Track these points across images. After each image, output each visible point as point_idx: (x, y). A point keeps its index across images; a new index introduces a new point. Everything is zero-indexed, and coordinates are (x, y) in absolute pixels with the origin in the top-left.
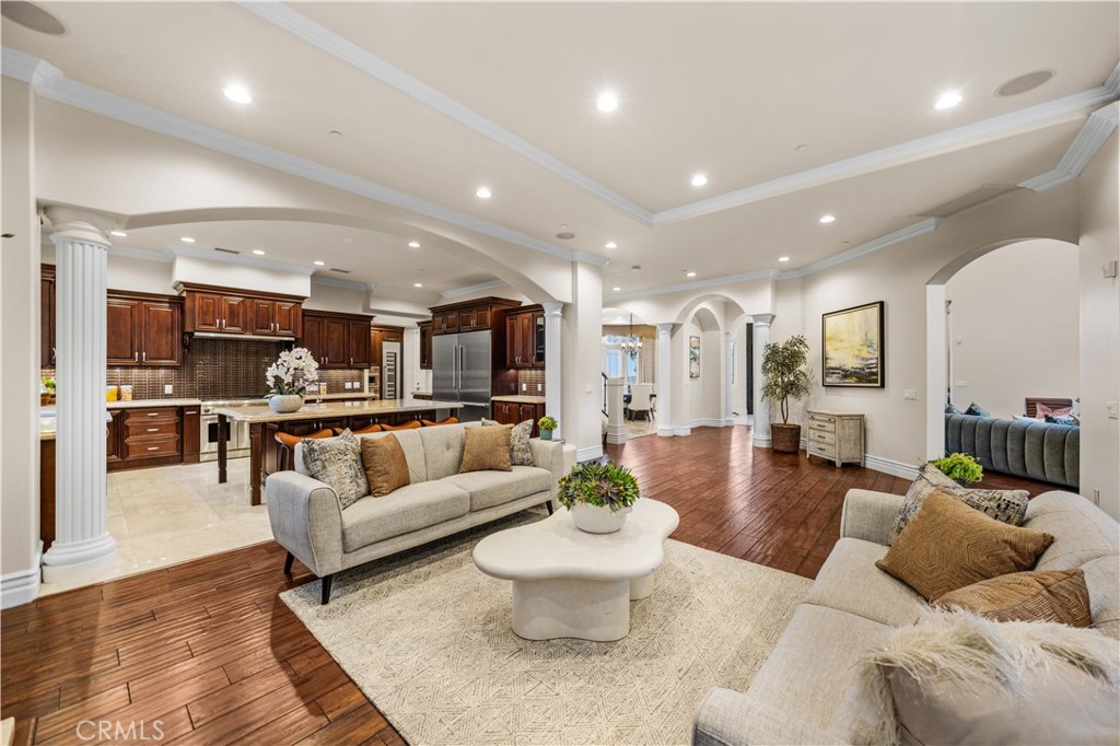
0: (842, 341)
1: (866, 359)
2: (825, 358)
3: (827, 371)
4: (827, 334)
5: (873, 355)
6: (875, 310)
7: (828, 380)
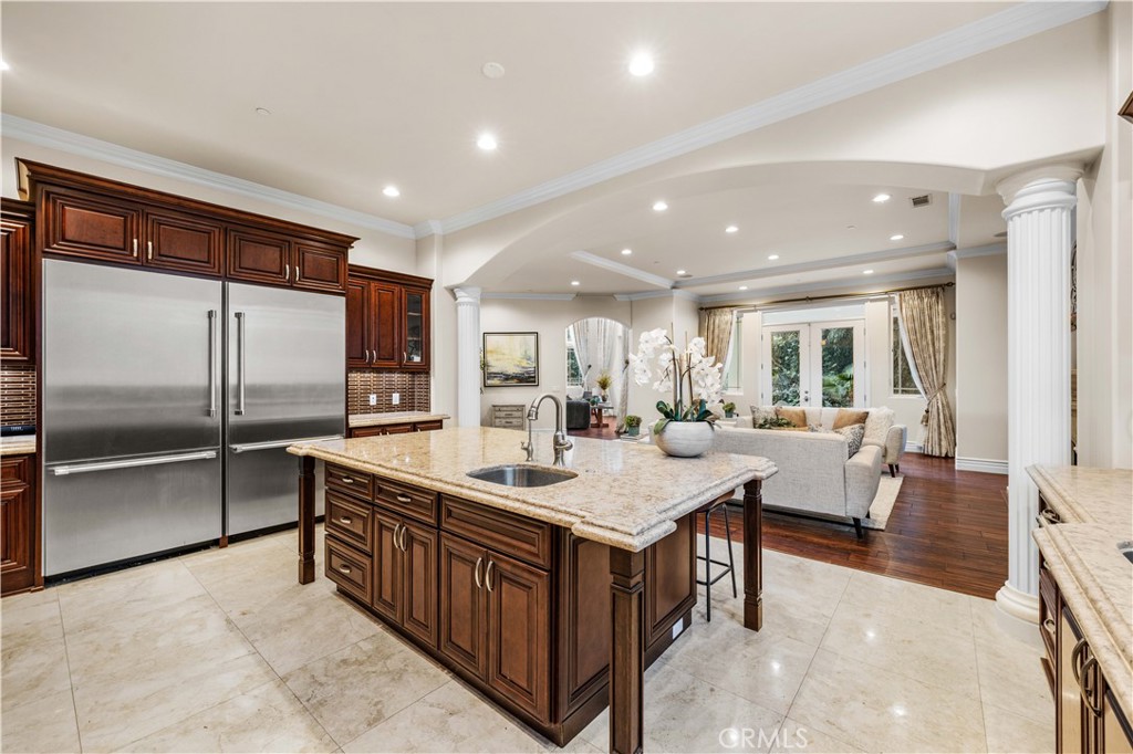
0: (503, 354)
1: (526, 368)
2: (485, 366)
3: (488, 375)
4: (489, 347)
5: (531, 366)
6: (533, 337)
7: (489, 382)
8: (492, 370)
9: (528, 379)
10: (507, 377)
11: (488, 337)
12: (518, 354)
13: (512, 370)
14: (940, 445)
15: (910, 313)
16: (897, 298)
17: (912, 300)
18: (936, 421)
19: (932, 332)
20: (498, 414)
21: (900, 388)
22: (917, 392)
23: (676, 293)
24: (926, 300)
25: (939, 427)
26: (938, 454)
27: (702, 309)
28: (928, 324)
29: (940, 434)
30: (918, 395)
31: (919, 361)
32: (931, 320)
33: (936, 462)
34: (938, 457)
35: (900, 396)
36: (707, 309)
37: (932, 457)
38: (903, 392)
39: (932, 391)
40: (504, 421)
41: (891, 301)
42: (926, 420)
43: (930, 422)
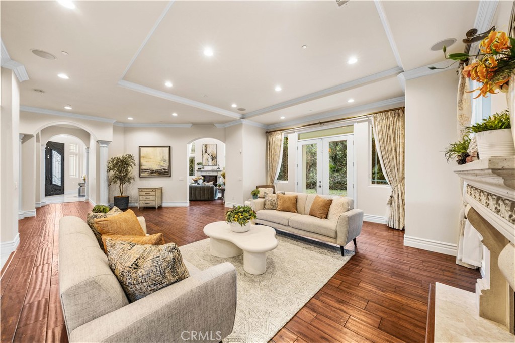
0: (151, 158)
1: (163, 166)
2: (140, 165)
3: (141, 171)
4: (142, 155)
5: (166, 165)
6: (168, 149)
7: (142, 174)
8: (144, 168)
9: (165, 173)
10: (153, 172)
11: (142, 149)
12: (159, 159)
13: (155, 167)
14: (399, 221)
15: (380, 129)
16: (372, 118)
17: (382, 120)
18: (397, 204)
19: (395, 141)
20: (141, 193)
21: (376, 180)
22: (386, 183)
23: (244, 121)
24: (391, 119)
25: (399, 208)
26: (397, 228)
27: (267, 132)
28: (392, 136)
29: (399, 213)
30: (387, 185)
31: (386, 162)
32: (394, 132)
33: (396, 233)
34: (398, 230)
35: (376, 186)
36: (269, 132)
37: (393, 229)
38: (378, 183)
39: (394, 183)
40: (144, 197)
41: (369, 121)
42: (391, 203)
43: (393, 204)
